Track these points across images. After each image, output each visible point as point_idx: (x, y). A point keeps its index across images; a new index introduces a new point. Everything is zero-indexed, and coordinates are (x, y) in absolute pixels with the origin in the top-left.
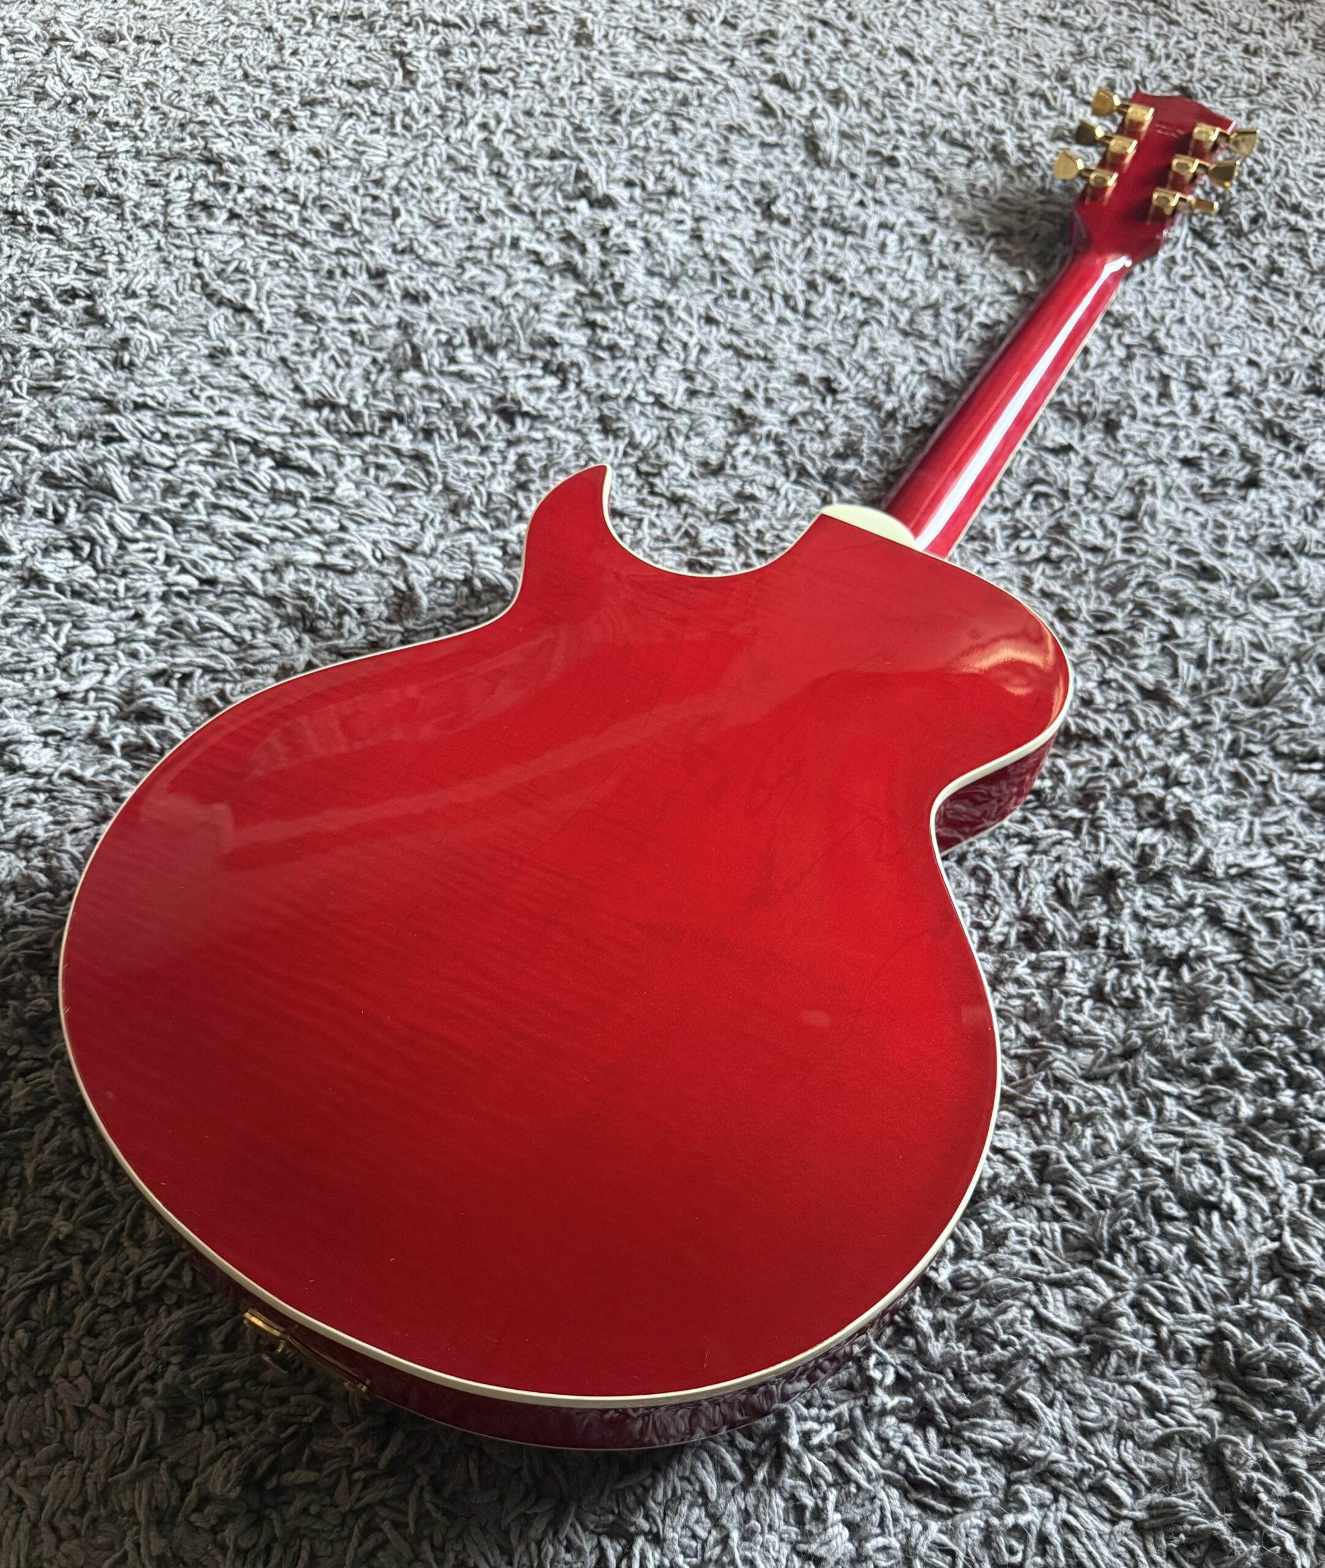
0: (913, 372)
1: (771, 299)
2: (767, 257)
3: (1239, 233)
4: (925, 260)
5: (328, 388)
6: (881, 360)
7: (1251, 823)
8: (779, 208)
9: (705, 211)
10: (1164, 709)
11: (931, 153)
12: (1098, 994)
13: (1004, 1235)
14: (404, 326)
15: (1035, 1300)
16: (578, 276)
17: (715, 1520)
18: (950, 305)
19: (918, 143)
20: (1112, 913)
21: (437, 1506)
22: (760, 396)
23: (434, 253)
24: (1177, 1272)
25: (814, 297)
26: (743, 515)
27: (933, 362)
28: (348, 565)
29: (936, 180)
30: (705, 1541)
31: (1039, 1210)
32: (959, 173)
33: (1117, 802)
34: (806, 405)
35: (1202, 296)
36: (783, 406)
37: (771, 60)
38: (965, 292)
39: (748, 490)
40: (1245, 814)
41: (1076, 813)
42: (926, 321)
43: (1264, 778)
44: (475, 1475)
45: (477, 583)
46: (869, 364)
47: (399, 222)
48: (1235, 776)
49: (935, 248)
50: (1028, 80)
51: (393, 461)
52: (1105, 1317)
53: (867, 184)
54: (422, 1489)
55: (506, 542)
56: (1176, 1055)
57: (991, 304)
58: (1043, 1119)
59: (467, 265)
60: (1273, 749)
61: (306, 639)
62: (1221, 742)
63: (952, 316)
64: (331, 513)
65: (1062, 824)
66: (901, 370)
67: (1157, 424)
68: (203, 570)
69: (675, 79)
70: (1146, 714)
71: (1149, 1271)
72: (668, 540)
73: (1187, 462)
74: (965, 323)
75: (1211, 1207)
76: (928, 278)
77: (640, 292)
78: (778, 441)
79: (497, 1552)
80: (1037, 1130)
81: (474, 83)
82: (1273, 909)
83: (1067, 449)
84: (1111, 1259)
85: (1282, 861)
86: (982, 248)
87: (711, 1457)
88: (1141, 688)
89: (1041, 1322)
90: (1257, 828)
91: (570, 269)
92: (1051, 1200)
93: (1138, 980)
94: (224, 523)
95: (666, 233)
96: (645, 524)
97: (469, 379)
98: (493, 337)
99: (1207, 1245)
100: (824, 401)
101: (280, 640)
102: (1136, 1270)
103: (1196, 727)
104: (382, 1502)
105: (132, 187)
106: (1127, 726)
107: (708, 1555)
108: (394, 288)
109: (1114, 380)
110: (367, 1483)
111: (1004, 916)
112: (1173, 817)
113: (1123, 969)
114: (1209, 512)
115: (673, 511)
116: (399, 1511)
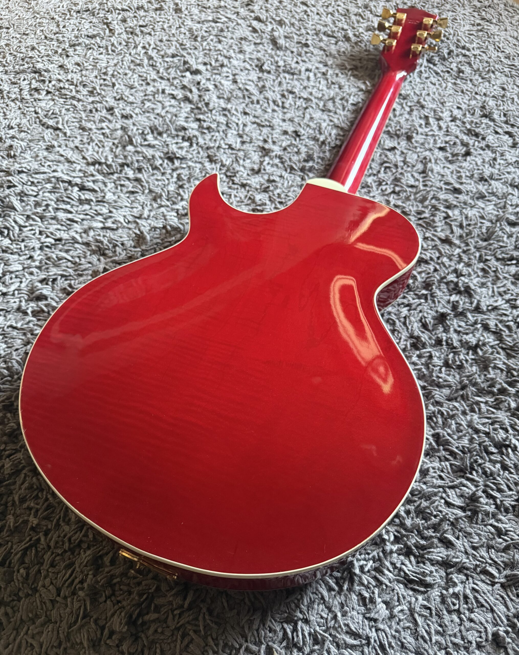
0: (328, 125)
1: (268, 103)
2: (264, 87)
3: (444, 59)
4: (326, 82)
5: (96, 156)
6: (315, 122)
7: (493, 288)
8: (265, 67)
9: (237, 72)
10: (450, 246)
11: (321, 40)
12: (447, 364)
13: (428, 470)
14: (123, 128)
15: (444, 495)
16: (190, 102)
17: (330, 609)
18: (338, 98)
19: (315, 37)
20: (446, 330)
21: (211, 621)
22: (270, 140)
23: (131, 99)
24: (499, 475)
25: (285, 100)
26: (271, 188)
27: (336, 121)
28: (115, 226)
29: (324, 51)
30: (327, 619)
31: (439, 457)
32: (333, 47)
33: (440, 286)
34: (289, 142)
35: (435, 84)
36: (280, 144)
37: (253, 11)
38: (343, 92)
39: (272, 178)
40: (489, 284)
41: (424, 292)
42: (330, 105)
43: (494, 269)
44: (226, 604)
45: (169, 227)
46: (311, 124)
47: (115, 88)
48: (483, 270)
49: (328, 76)
50: (353, 9)
51: (127, 183)
52: (473, 499)
53: (298, 55)
54: (204, 614)
55: (178, 210)
56: (482, 385)
57: (354, 96)
58: (434, 419)
59: (146, 102)
60: (495, 257)
61: (102, 258)
62: (475, 257)
63: (340, 102)
64: (105, 206)
65: (419, 297)
66: (324, 125)
67: (427, 135)
68: (56, 235)
69: (217, 22)
70: (444, 249)
71: (487, 477)
72: (242, 202)
73: (441, 149)
74: (345, 104)
75: (507, 446)
76: (328, 88)
77: (216, 105)
78: (280, 157)
79: (240, 637)
80: (433, 424)
81: (138, 31)
82: (508, 321)
83: (393, 149)
84: (471, 473)
85: (508, 301)
86: (347, 75)
87: (323, 582)
88: (440, 239)
89: (448, 504)
90: (496, 289)
91: (187, 99)
92: (443, 452)
93: (462, 357)
94: (61, 215)
95: (223, 82)
96: (233, 196)
97: (153, 147)
98: (160, 129)
99: (508, 462)
100: (295, 140)
101: (91, 260)
102: (482, 477)
103: (464, 252)
104: (188, 622)
105: (6, 85)
106: (437, 255)
107: (329, 625)
108: (118, 114)
109: (407, 120)
110: (180, 615)
111: (403, 337)
112: (462, 289)
113: (455, 353)
114: (452, 167)
115: (243, 190)
116: (196, 625)
